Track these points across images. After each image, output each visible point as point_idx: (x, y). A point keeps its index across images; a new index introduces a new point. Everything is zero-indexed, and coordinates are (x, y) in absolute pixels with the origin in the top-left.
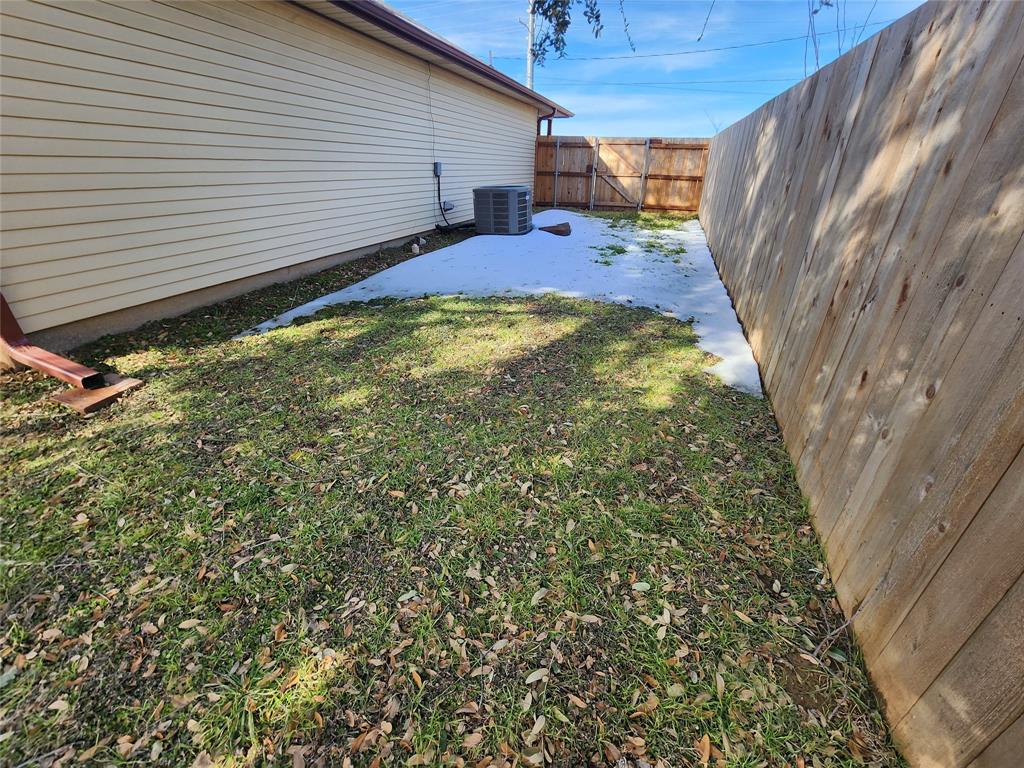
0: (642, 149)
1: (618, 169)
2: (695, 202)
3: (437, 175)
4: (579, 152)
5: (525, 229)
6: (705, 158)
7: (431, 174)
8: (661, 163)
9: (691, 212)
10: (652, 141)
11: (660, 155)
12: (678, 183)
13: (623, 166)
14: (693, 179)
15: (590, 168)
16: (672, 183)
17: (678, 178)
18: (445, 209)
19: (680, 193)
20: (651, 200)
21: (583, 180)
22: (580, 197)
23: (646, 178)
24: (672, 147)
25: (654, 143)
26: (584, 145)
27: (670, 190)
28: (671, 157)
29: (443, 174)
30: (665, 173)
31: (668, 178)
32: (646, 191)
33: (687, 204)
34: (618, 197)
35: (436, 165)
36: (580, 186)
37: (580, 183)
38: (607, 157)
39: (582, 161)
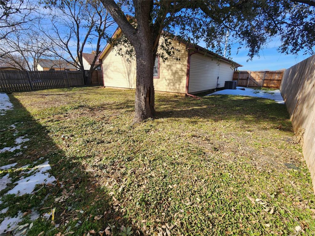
0: (263, 73)
1: (256, 78)
2: (279, 86)
3: (218, 79)
4: (245, 74)
5: (235, 89)
6: (282, 75)
7: (217, 79)
8: (268, 77)
9: (278, 88)
10: (266, 72)
11: (268, 75)
12: (273, 81)
13: (257, 77)
14: (278, 80)
15: (248, 78)
16: (271, 81)
17: (273, 80)
18: (218, 85)
19: (274, 83)
20: (265, 85)
21: (246, 80)
22: (244, 84)
23: (264, 80)
24: (272, 73)
25: (267, 72)
26: (247, 73)
27: (271, 83)
28: (272, 75)
29: (219, 79)
30: (269, 79)
31: (271, 80)
32: (263, 83)
33: (276, 86)
34: (255, 84)
35: (218, 77)
36: (245, 82)
37: (245, 81)
38: (253, 75)
39: (246, 76)
